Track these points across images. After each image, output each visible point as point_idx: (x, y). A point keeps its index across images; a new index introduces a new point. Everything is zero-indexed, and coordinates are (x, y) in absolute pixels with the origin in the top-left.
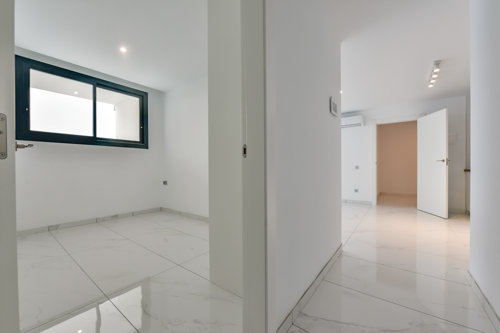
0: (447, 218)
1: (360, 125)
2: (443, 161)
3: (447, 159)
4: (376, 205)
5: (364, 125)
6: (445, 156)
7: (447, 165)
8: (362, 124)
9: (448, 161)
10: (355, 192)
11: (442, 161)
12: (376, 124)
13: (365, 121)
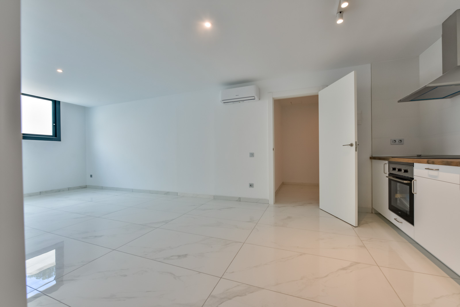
0: (357, 226)
1: (253, 98)
2: (351, 145)
3: (356, 142)
4: (274, 204)
5: (259, 99)
6: (353, 139)
7: (356, 151)
8: (256, 98)
9: (357, 145)
10: (249, 187)
11: (349, 145)
12: (273, 98)
13: (260, 94)
